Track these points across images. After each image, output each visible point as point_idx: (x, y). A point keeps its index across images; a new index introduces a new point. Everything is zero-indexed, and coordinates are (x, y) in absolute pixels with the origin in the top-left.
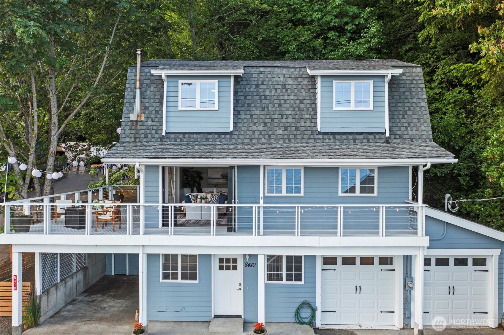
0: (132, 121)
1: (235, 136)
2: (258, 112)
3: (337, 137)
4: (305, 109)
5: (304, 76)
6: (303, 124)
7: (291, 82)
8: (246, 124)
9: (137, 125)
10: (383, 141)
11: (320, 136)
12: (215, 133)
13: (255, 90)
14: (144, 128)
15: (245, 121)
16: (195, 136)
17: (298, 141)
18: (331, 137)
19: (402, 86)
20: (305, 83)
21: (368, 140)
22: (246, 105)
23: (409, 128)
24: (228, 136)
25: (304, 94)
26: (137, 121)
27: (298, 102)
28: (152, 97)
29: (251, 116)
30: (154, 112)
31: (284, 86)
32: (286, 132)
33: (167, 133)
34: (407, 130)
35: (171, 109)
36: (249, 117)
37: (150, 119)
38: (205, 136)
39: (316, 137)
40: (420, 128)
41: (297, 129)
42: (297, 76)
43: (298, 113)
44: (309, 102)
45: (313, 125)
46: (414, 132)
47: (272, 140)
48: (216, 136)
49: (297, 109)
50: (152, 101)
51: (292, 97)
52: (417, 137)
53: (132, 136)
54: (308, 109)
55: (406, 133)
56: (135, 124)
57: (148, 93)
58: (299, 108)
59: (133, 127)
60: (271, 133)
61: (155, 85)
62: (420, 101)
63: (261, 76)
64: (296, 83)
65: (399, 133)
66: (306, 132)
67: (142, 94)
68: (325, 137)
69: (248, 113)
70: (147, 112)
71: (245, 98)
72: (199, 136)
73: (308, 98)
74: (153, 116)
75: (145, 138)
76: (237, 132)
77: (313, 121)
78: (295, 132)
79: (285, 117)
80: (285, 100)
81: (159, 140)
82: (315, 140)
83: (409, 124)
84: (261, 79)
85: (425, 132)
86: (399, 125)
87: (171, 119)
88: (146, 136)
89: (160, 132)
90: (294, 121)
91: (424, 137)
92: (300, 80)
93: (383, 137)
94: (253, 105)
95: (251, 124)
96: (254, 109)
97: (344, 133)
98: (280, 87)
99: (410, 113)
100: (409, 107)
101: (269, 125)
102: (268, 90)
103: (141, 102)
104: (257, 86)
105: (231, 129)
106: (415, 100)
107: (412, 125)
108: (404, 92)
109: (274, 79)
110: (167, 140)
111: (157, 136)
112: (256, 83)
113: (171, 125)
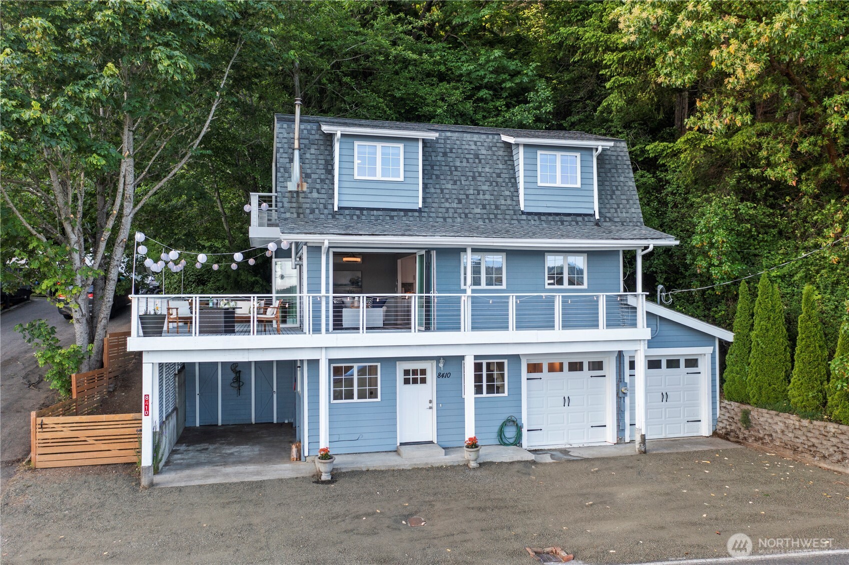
0: (290, 192)
1: (425, 215)
2: (449, 186)
3: (543, 218)
4: (504, 184)
5: (498, 145)
6: (503, 202)
7: (484, 152)
8: (437, 200)
9: (298, 196)
10: (592, 224)
11: (524, 217)
12: (401, 210)
13: (443, 159)
14: (308, 201)
15: (435, 196)
16: (375, 213)
17: (499, 221)
18: (536, 218)
19: (607, 162)
20: (501, 153)
21: (577, 223)
22: (434, 177)
23: (618, 210)
24: (416, 214)
25: (501, 166)
26: (297, 192)
27: (494, 175)
28: (314, 162)
29: (442, 190)
30: (318, 181)
31: (477, 156)
32: (485, 211)
33: (340, 208)
34: (616, 212)
35: (344, 178)
36: (438, 191)
37: (315, 190)
38: (388, 213)
43: (496, 188)
44: (507, 176)
45: (514, 203)
46: (624, 215)
47: (470, 220)
48: (402, 213)
49: (494, 184)
50: (314, 167)
51: (487, 170)
52: (628, 220)
53: (294, 210)
54: (507, 185)
55: (615, 215)
56: (295, 195)
57: (308, 156)
58: (497, 182)
59: (294, 200)
60: (467, 211)
61: (316, 147)
64: (490, 152)
66: (507, 212)
67: (301, 158)
68: (530, 217)
70: (309, 180)
73: (505, 171)
74: (318, 186)
75: (311, 213)
76: (426, 210)
77: (515, 198)
78: (495, 212)
79: (481, 192)
80: (480, 173)
81: (330, 217)
82: (519, 221)
83: (618, 205)
85: (635, 215)
86: (608, 206)
87: (344, 191)
88: (312, 211)
89: (330, 207)
90: (492, 198)
91: (635, 220)
92: (494, 149)
93: (592, 219)
94: (442, 177)
95: (443, 200)
96: (444, 182)
97: (550, 214)
98: (472, 156)
99: (618, 193)
100: (617, 187)
101: (463, 201)
103: (301, 167)
104: (445, 154)
105: (420, 205)
110: (341, 217)
111: (326, 211)
112: (442, 150)
113: (344, 197)
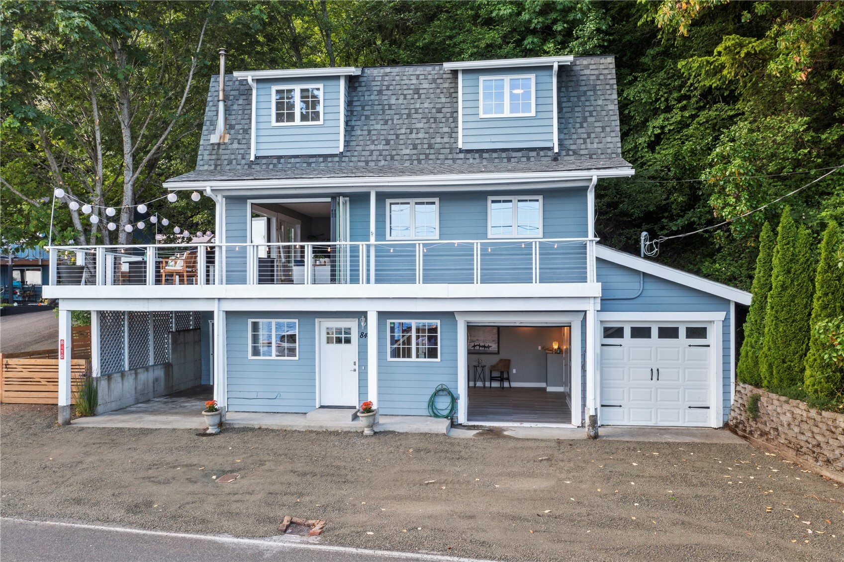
0: (212, 144)
1: (346, 159)
2: (379, 127)
3: (485, 155)
4: (444, 120)
5: (445, 76)
6: (438, 140)
7: (426, 86)
8: (362, 143)
9: (218, 148)
10: (550, 159)
11: (462, 156)
12: (320, 156)
13: (377, 98)
14: (228, 152)
15: (361, 138)
16: (293, 160)
17: (430, 162)
18: (477, 155)
20: (446, 85)
21: (528, 158)
22: (363, 118)
23: (588, 141)
24: (337, 159)
25: (443, 100)
26: (219, 144)
27: (434, 111)
28: (240, 112)
29: (369, 131)
30: (241, 131)
31: (417, 91)
32: (415, 152)
33: (257, 158)
34: (585, 143)
35: (262, 126)
36: (366, 133)
37: (236, 141)
38: (307, 160)
39: (455, 156)
40: (604, 140)
41: (430, 147)
42: (436, 77)
43: (433, 125)
44: (449, 110)
45: (452, 140)
46: (595, 146)
47: (396, 163)
48: (321, 159)
49: (432, 120)
50: (240, 117)
51: (426, 105)
52: (599, 152)
53: (213, 162)
54: (447, 120)
55: (583, 146)
56: (216, 147)
57: (235, 107)
58: (435, 119)
59: (214, 152)
60: (394, 153)
61: (244, 97)
62: (608, 102)
63: (387, 78)
65: (573, 147)
66: (442, 151)
67: (227, 110)
68: (469, 156)
69: (365, 128)
70: (232, 132)
71: (363, 109)
72: (298, 160)
73: (449, 105)
74: (240, 137)
75: (228, 165)
76: (348, 154)
77: (454, 135)
78: (427, 152)
79: (415, 131)
80: (416, 109)
81: (246, 167)
82: (454, 160)
83: (589, 135)
84: (386, 83)
85: (611, 145)
86: (575, 136)
87: (262, 139)
88: (230, 162)
89: (247, 157)
90: (427, 136)
91: (609, 151)
93: (550, 153)
94: (372, 117)
95: (368, 143)
96: (374, 122)
97: (495, 151)
98: (411, 92)
99: (590, 119)
100: (591, 112)
101: (392, 142)
102: (394, 97)
103: (226, 119)
104: (380, 92)
105: (341, 149)
106: (600, 102)
107: (593, 135)
108: (585, 92)
109: (403, 82)
110: (257, 168)
111: (243, 162)
112: (378, 88)
113: (262, 146)
